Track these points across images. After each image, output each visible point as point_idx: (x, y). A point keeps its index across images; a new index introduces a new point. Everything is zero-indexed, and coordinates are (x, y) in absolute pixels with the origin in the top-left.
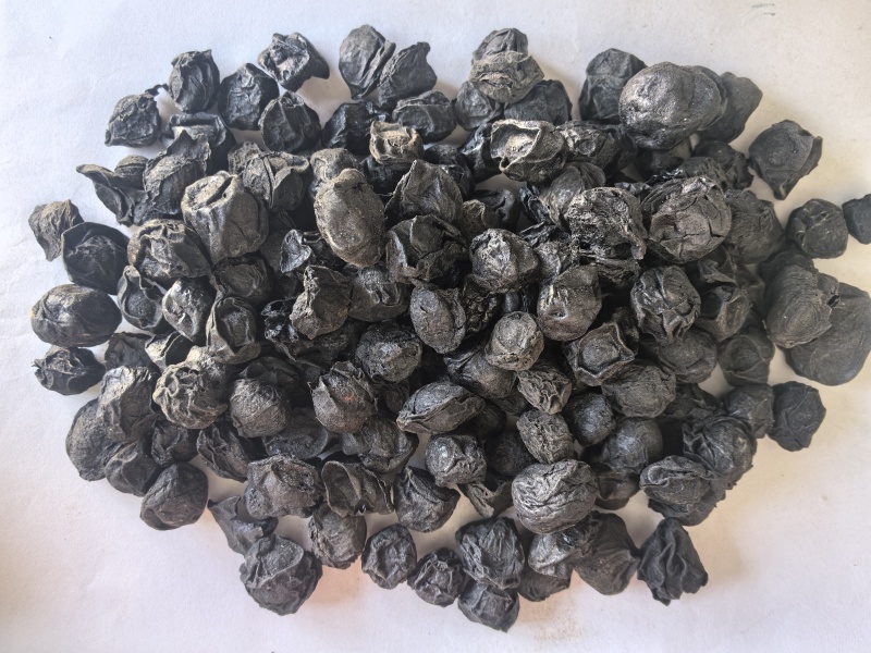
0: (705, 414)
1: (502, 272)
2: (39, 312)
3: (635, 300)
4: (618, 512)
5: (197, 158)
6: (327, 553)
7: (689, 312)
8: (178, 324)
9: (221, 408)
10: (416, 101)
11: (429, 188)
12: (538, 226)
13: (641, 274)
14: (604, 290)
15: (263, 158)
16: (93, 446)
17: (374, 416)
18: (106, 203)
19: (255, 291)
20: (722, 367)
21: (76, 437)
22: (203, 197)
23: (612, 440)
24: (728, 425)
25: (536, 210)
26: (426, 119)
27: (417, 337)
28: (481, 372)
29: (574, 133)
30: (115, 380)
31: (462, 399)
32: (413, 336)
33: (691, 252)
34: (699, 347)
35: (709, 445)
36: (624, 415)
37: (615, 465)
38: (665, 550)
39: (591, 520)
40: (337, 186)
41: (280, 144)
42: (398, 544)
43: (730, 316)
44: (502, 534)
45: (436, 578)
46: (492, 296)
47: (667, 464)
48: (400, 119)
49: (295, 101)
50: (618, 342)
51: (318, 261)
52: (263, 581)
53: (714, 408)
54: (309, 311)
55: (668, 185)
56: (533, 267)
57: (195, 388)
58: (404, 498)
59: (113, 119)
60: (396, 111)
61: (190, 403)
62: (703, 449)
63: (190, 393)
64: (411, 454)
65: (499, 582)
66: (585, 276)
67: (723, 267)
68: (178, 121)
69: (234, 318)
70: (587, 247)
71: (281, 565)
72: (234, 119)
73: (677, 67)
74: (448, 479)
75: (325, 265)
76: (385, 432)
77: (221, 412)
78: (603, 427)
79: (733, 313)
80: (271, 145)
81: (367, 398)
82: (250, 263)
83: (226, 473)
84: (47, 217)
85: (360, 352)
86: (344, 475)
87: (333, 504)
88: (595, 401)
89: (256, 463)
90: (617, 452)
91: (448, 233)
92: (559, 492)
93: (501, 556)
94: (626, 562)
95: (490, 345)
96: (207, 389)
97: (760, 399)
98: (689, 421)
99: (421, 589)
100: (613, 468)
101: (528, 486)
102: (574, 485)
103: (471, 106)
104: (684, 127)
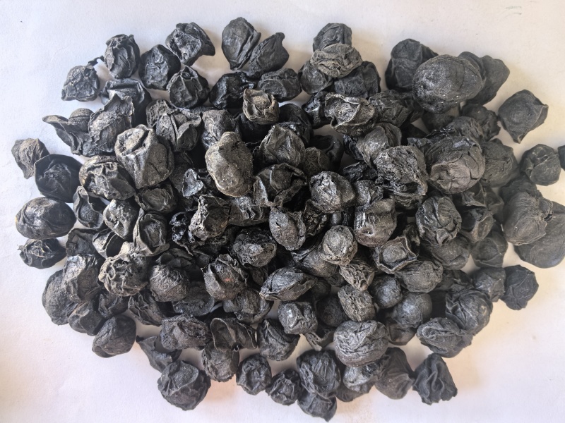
0: (461, 288)
1: (331, 202)
2: (21, 219)
3: (419, 220)
4: (402, 347)
5: (125, 113)
6: (214, 374)
7: (454, 230)
8: (115, 228)
9: (144, 285)
10: (274, 76)
11: (283, 144)
12: (355, 165)
13: (423, 203)
15: (170, 116)
16: (60, 304)
17: (244, 290)
18: (63, 139)
19: (165, 206)
20: (473, 257)
21: (48, 298)
22: (129, 145)
23: (400, 305)
24: (475, 297)
25: (354, 152)
26: (281, 89)
27: (273, 239)
28: (315, 263)
29: (382, 103)
30: (73, 264)
31: (303, 282)
32: (271, 238)
33: (457, 188)
34: (459, 248)
35: (462, 310)
36: (407, 290)
37: (401, 322)
38: (431, 376)
39: (386, 356)
40: (221, 149)
41: (181, 103)
42: (260, 368)
44: (326, 363)
45: (284, 390)
46: (324, 214)
47: (434, 325)
48: (263, 88)
49: (192, 74)
50: (407, 249)
51: (207, 192)
52: (173, 392)
53: (467, 284)
54: (202, 226)
55: (444, 141)
56: (352, 198)
57: (126, 274)
58: (264, 340)
59: (67, 84)
60: (261, 82)
61: (123, 285)
62: (458, 312)
63: (123, 278)
64: (269, 311)
65: (324, 395)
66: (387, 205)
67: (478, 198)
68: (112, 86)
69: (151, 229)
70: (388, 183)
71: (185, 382)
72: (150, 84)
74: (293, 331)
75: (213, 194)
76: (251, 298)
78: (394, 299)
79: (483, 227)
80: (175, 103)
81: (241, 279)
82: (162, 188)
83: (148, 322)
84: (24, 150)
85: (236, 247)
86: (224, 326)
87: (217, 346)
88: (389, 282)
89: (167, 320)
90: (403, 313)
91: (295, 174)
92: (365, 345)
93: (326, 377)
94: (405, 381)
95: (322, 246)
96: (134, 274)
97: (496, 279)
98: (450, 292)
99: (275, 396)
100: (399, 323)
101: (344, 338)
102: (374, 340)
103: (311, 78)
104: (456, 101)
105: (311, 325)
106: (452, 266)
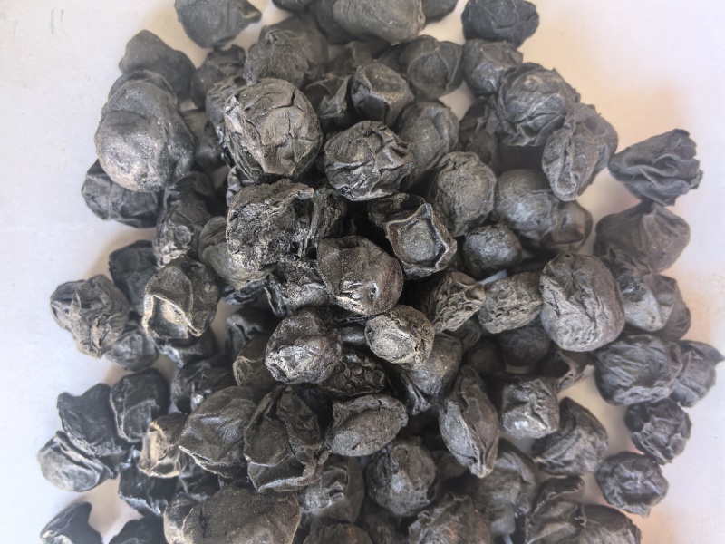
1: (315, 355)
3: (361, 198)
4: (596, 220)
7: (380, 137)
10: (119, 419)
11: (213, 430)
12: (268, 294)
13: (332, 188)
14: (346, 232)
20: (442, 94)
23: (518, 227)
24: (509, 94)
25: (252, 290)
26: (140, 408)
27: (386, 448)
28: (432, 375)
29: (166, 248)
31: (462, 403)
33: (310, 129)
34: (419, 123)
35: (531, 118)
36: (490, 213)
37: (548, 226)
38: (649, 178)
39: (607, 257)
42: (620, 477)
44: (616, 358)
45: (662, 437)
46: (345, 360)
47: (554, 172)
48: (140, 435)
50: (410, 221)
53: (487, 108)
55: (232, 146)
56: (312, 317)
58: (569, 468)
60: (129, 440)
62: (535, 125)
66: (330, 255)
67: (330, 91)
70: (295, 247)
73: (99, 128)
78: (504, 239)
79: (383, 84)
81: (454, 511)
85: (399, 511)
88: (473, 245)
90: (532, 223)
91: (269, 410)
92: (582, 303)
93: (642, 363)
94: (656, 219)
95: (402, 365)
97: (481, 56)
98: (500, 136)
99: (672, 454)
100: (550, 229)
101: (569, 334)
102: (574, 285)
103: (131, 353)
104: (167, 125)
105: (544, 391)
106: (450, 136)
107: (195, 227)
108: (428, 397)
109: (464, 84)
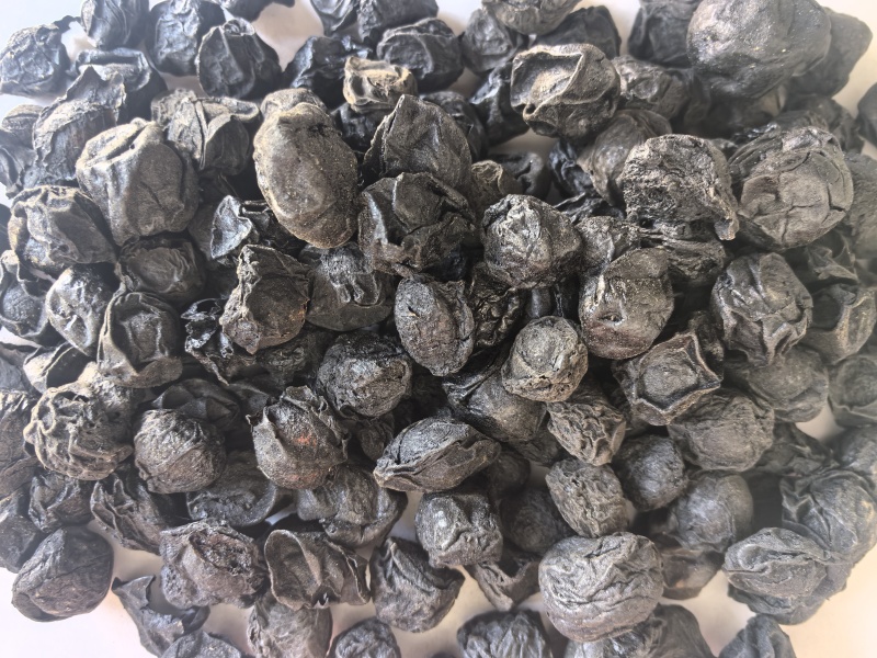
0: (812, 466)
1: (528, 255)
3: (721, 300)
4: (687, 604)
5: (107, 104)
7: (799, 318)
8: (67, 331)
9: (123, 452)
10: (409, 29)
11: (423, 136)
12: (577, 198)
13: (726, 265)
14: (676, 288)
15: (194, 103)
17: (343, 466)
19: (177, 284)
22: (105, 152)
23: (682, 504)
24: (846, 483)
25: (572, 181)
26: (422, 55)
27: (405, 352)
28: (495, 404)
29: (628, 70)
31: (469, 443)
32: (399, 351)
33: (799, 233)
34: (807, 369)
35: (821, 511)
36: (699, 468)
37: (687, 540)
39: (654, 618)
41: (223, 88)
42: (375, 649)
43: (853, 326)
44: (523, 636)
46: (512, 294)
47: (767, 540)
48: (387, 56)
49: (244, 29)
50: (697, 362)
51: (262, 241)
53: (823, 458)
54: (244, 310)
55: (764, 141)
56: (574, 248)
57: (80, 422)
58: (384, 584)
59: (2, 56)
60: (381, 44)
61: (71, 444)
62: (811, 517)
63: (71, 429)
64: (396, 520)
66: (650, 263)
67: (840, 257)
68: (88, 59)
69: (140, 322)
70: (649, 224)
72: (163, 57)
74: (447, 559)
75: (273, 246)
76: (357, 487)
77: (123, 457)
78: (671, 485)
79: (857, 322)
80: (210, 88)
81: (331, 440)
82: (172, 246)
83: (133, 543)
85: (323, 374)
86: (297, 550)
87: (279, 593)
88: (658, 447)
89: (169, 532)
90: (690, 520)
91: (450, 202)
95: (509, 365)
96: (99, 423)
100: (683, 543)
101: (564, 571)
102: (631, 573)
103: (483, 41)
104: (782, 61)
105: (488, 545)
106: (792, 411)
107: (657, 103)
108: (466, 401)
109: (841, 429)
